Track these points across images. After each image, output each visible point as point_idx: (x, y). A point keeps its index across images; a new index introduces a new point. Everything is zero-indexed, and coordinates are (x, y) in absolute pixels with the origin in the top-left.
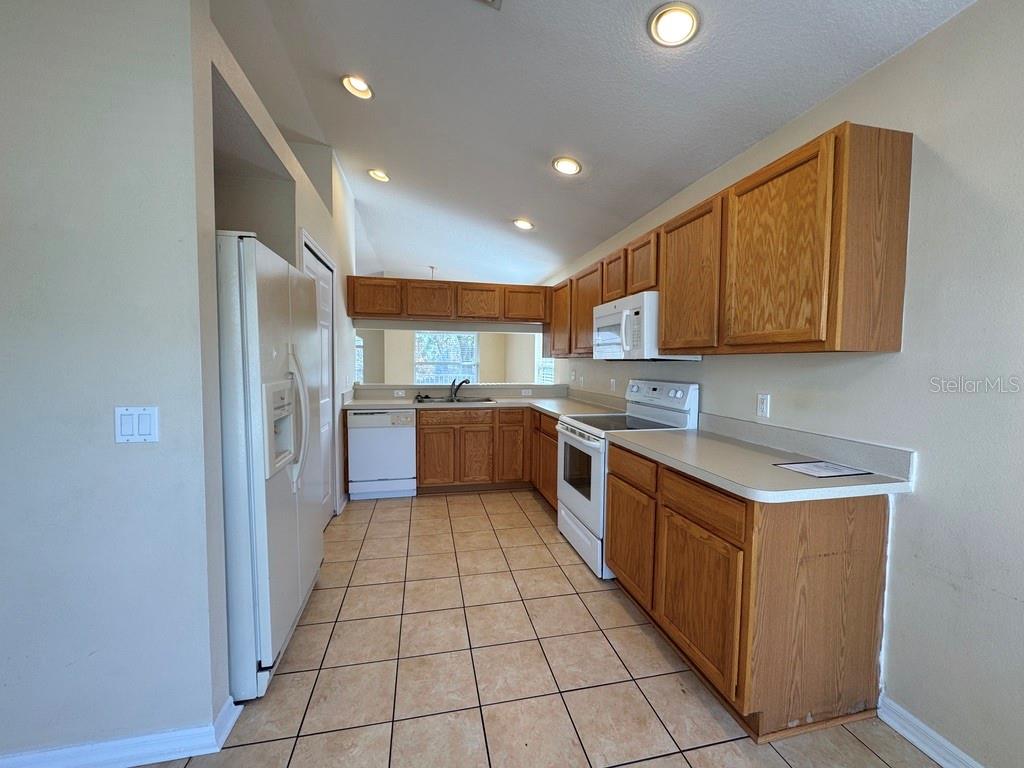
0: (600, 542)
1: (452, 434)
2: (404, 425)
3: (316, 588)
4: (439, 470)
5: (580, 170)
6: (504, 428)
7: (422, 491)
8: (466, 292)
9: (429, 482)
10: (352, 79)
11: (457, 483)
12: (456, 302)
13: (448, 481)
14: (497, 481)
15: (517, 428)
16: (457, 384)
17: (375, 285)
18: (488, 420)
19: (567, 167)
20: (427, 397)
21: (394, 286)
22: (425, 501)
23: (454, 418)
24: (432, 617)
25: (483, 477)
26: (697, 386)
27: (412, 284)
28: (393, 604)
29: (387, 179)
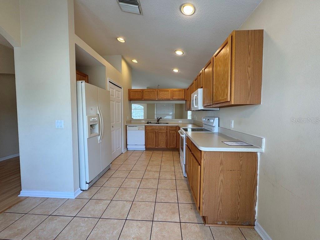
0: (184, 165)
1: (155, 133)
2: (142, 130)
3: (109, 169)
4: (151, 143)
5: (183, 53)
6: (170, 132)
7: (147, 149)
8: (160, 92)
9: (149, 146)
10: (120, 38)
11: (156, 147)
12: (158, 95)
13: (154, 146)
14: (168, 148)
15: (174, 132)
16: (159, 118)
17: (135, 91)
18: (165, 129)
19: (179, 53)
20: (150, 122)
21: (140, 91)
22: (147, 152)
23: (156, 128)
24: (133, 180)
25: (164, 146)
26: (218, 118)
27: (145, 91)
28: (125, 176)
29: (137, 62)
